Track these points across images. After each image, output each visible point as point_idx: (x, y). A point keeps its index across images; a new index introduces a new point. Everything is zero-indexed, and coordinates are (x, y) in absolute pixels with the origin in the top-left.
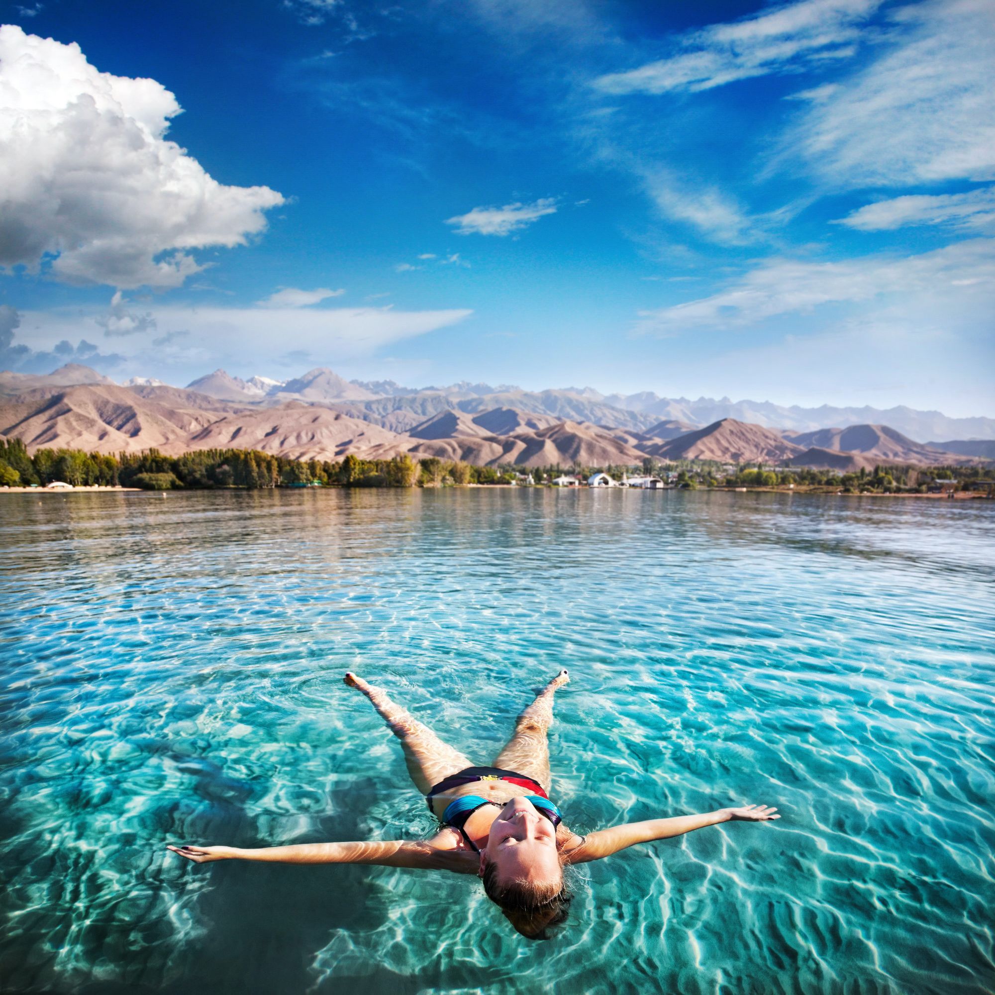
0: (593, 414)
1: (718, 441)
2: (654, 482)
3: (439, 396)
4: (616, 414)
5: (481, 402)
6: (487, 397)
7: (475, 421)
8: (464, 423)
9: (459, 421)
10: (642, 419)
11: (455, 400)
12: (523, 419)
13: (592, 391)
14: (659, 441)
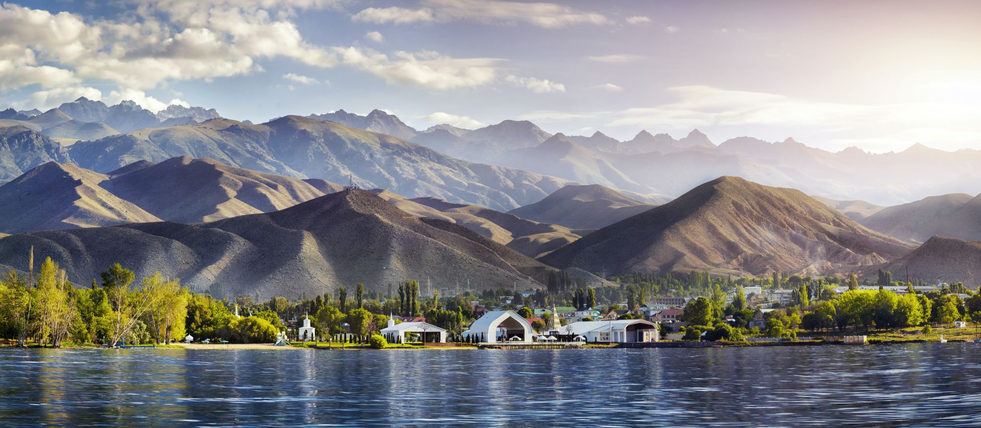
0: (394, 173)
1: (712, 230)
2: (636, 330)
3: (29, 132)
4: (447, 172)
5: (126, 144)
6: (142, 135)
7: (112, 186)
8: (90, 192)
9: (79, 190)
10: (510, 184)
11: (65, 140)
12: (234, 185)
13: (391, 120)
14: (562, 232)
